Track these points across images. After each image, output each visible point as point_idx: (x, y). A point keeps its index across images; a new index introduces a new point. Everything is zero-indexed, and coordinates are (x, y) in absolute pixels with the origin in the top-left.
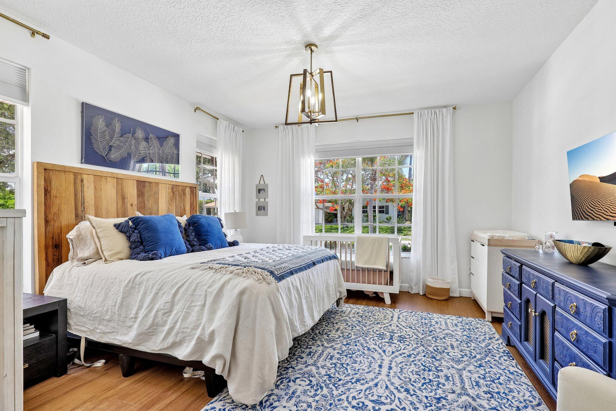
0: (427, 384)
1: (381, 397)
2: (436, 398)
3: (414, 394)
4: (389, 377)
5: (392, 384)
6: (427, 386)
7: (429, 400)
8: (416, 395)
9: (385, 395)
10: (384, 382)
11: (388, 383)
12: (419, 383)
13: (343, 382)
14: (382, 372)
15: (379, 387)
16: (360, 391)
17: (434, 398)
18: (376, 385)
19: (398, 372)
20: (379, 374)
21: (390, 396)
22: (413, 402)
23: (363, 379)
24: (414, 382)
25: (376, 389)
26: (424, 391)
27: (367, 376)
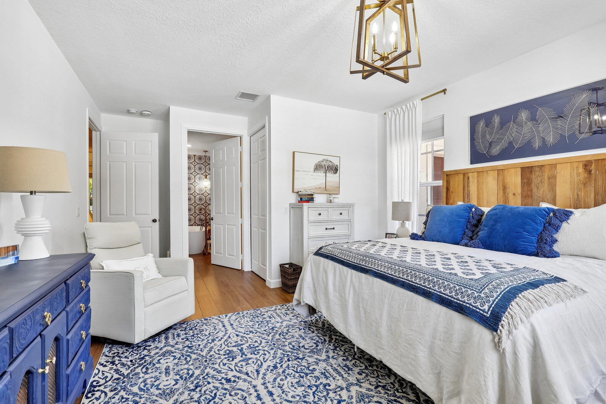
0: (211, 398)
1: (247, 364)
2: (200, 386)
3: (221, 380)
4: (252, 386)
5: (245, 380)
6: (211, 396)
7: (206, 381)
8: (219, 380)
9: (245, 367)
10: (253, 377)
11: (249, 379)
12: (220, 395)
13: (285, 360)
14: (263, 388)
15: (254, 371)
16: (265, 360)
17: (202, 386)
18: (258, 371)
19: (248, 397)
20: (265, 383)
21: (240, 368)
22: (219, 373)
23: (272, 370)
24: (226, 394)
25: (255, 368)
26: (213, 389)
27: (272, 375)
